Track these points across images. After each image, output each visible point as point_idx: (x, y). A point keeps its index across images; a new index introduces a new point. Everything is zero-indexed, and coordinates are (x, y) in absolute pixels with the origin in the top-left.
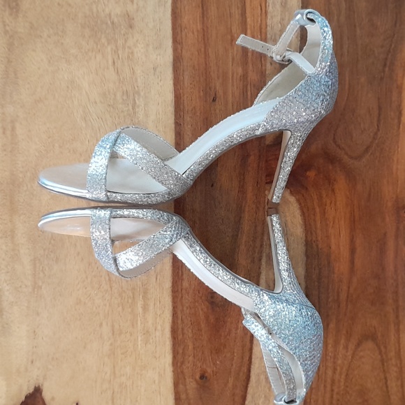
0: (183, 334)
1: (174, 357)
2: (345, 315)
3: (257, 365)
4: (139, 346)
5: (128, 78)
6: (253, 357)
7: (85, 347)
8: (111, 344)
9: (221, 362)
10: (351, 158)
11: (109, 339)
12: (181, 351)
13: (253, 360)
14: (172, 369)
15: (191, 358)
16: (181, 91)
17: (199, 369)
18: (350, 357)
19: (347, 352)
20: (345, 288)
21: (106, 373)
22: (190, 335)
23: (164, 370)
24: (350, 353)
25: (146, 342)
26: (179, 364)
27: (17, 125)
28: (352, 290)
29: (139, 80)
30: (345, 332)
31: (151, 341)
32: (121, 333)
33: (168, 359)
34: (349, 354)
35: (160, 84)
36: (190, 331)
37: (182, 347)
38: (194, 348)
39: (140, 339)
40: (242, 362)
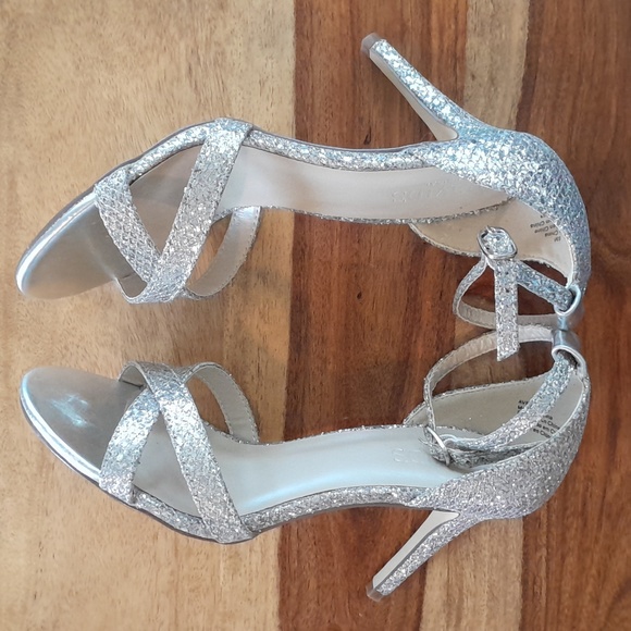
0: (299, 562)
1: (283, 602)
2: (597, 540)
3: (430, 625)
4: (222, 579)
5: (214, 100)
6: (425, 608)
7: (126, 576)
8: (172, 573)
9: (366, 614)
10: (616, 252)
11: (169, 563)
12: (294, 591)
13: (424, 614)
14: (278, 623)
15: (312, 605)
16: (308, 124)
17: (327, 625)
18: (603, 619)
19: (597, 608)
20: (597, 490)
21: (162, 623)
22: (313, 564)
23: (264, 624)
24: (602, 612)
25: (235, 571)
26: (291, 614)
27: (20, 179)
28: (610, 495)
29: (233, 103)
30: (594, 571)
31: (243, 571)
32: (189, 553)
33: (273, 603)
34: (600, 612)
35: (271, 110)
36: (312, 556)
37: (297, 583)
38: (319, 587)
39: (222, 565)
40: (405, 616)
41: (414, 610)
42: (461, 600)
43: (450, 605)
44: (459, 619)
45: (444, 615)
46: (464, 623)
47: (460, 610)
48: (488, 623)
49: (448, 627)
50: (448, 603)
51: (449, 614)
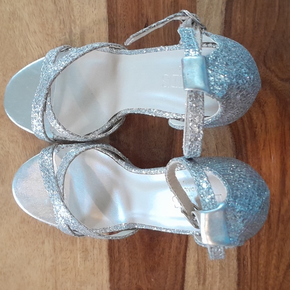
0: (119, 252)
1: (111, 274)
2: (277, 236)
3: (190, 284)
4: (79, 263)
5: (65, 8)
6: (186, 275)
7: (29, 263)
8: (53, 261)
9: (155, 279)
10: (282, 80)
11: (51, 256)
12: (117, 269)
13: (186, 278)
14: (109, 286)
15: (127, 276)
16: (115, 19)
17: (135, 286)
18: (281, 277)
19: (278, 272)
20: (276, 209)
21: (49, 288)
22: (126, 254)
23: (102, 287)
25: (85, 259)
26: (116, 280)
28: (283, 212)
29: (75, 9)
30: (275, 252)
31: (90, 258)
32: (62, 250)
33: (106, 275)
34: (280, 274)
35: (95, 12)
36: (126, 250)
37: (118, 264)
38: (130, 266)
39: (79, 257)
40: (176, 280)
41: (181, 277)
42: (205, 270)
43: (199, 273)
44: (205, 280)
45: (196, 279)
46: (207, 282)
47: (205, 275)
48: (220, 282)
49: (199, 284)
50: (198, 272)
51: (199, 278)
